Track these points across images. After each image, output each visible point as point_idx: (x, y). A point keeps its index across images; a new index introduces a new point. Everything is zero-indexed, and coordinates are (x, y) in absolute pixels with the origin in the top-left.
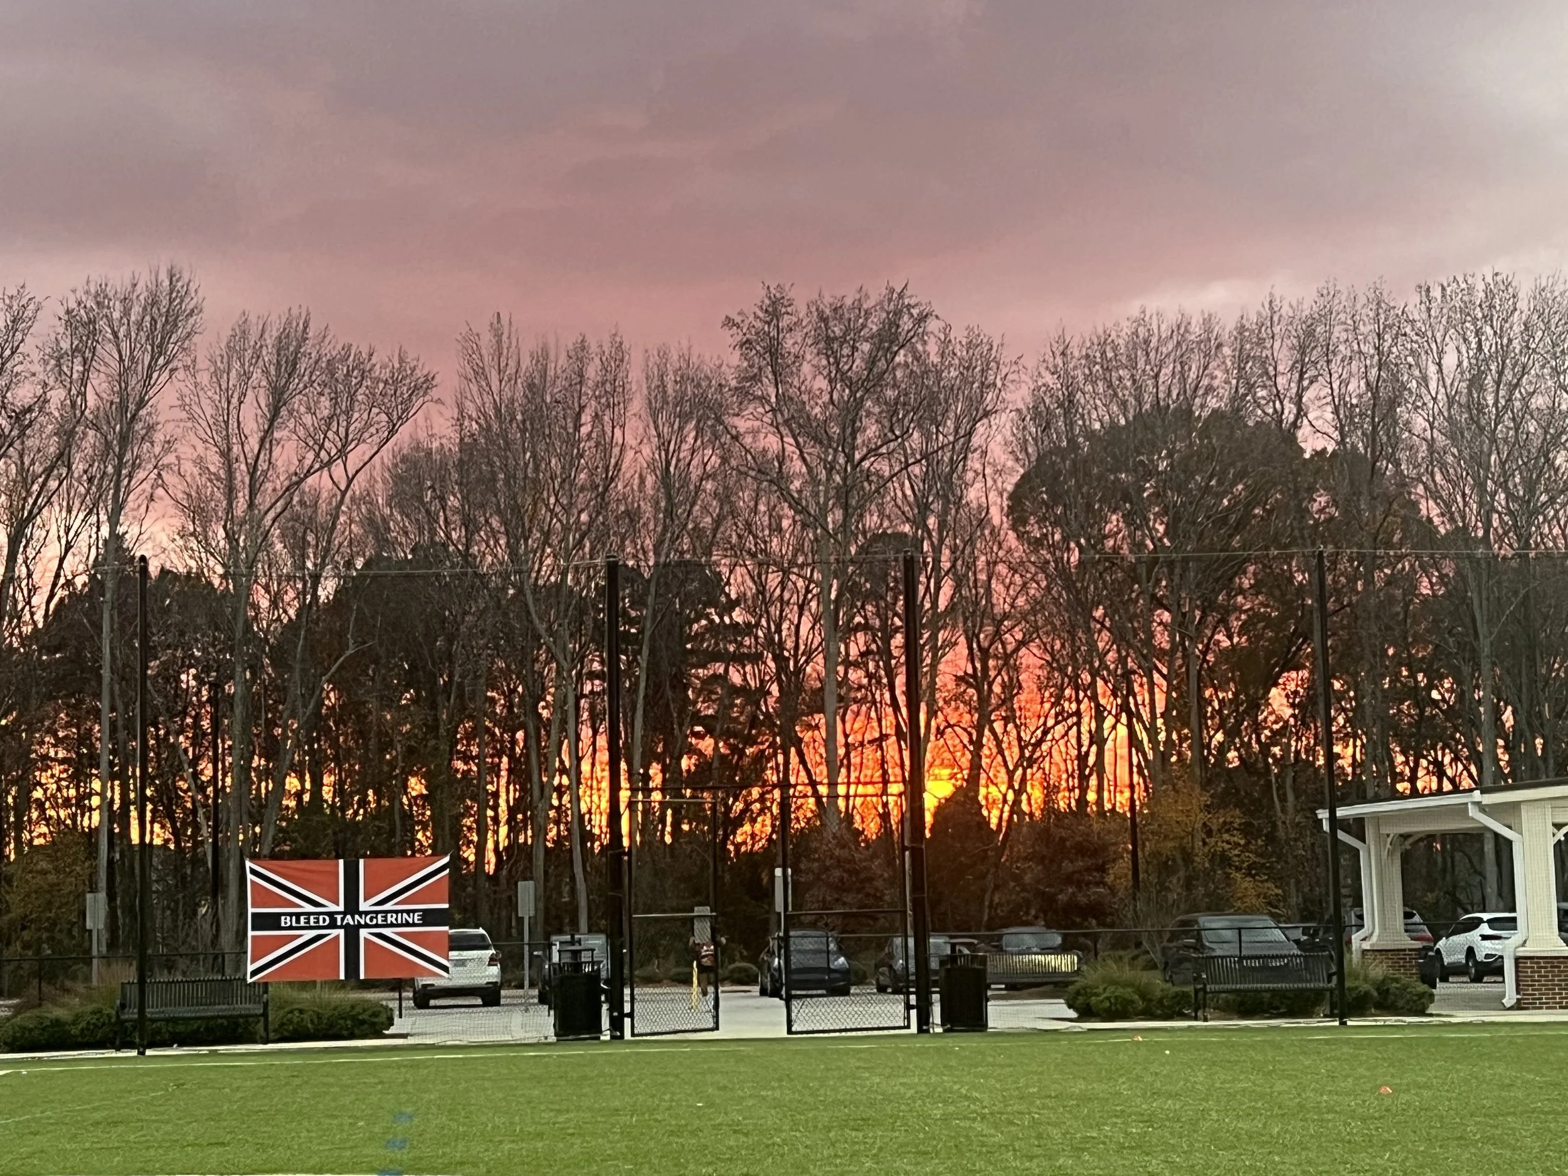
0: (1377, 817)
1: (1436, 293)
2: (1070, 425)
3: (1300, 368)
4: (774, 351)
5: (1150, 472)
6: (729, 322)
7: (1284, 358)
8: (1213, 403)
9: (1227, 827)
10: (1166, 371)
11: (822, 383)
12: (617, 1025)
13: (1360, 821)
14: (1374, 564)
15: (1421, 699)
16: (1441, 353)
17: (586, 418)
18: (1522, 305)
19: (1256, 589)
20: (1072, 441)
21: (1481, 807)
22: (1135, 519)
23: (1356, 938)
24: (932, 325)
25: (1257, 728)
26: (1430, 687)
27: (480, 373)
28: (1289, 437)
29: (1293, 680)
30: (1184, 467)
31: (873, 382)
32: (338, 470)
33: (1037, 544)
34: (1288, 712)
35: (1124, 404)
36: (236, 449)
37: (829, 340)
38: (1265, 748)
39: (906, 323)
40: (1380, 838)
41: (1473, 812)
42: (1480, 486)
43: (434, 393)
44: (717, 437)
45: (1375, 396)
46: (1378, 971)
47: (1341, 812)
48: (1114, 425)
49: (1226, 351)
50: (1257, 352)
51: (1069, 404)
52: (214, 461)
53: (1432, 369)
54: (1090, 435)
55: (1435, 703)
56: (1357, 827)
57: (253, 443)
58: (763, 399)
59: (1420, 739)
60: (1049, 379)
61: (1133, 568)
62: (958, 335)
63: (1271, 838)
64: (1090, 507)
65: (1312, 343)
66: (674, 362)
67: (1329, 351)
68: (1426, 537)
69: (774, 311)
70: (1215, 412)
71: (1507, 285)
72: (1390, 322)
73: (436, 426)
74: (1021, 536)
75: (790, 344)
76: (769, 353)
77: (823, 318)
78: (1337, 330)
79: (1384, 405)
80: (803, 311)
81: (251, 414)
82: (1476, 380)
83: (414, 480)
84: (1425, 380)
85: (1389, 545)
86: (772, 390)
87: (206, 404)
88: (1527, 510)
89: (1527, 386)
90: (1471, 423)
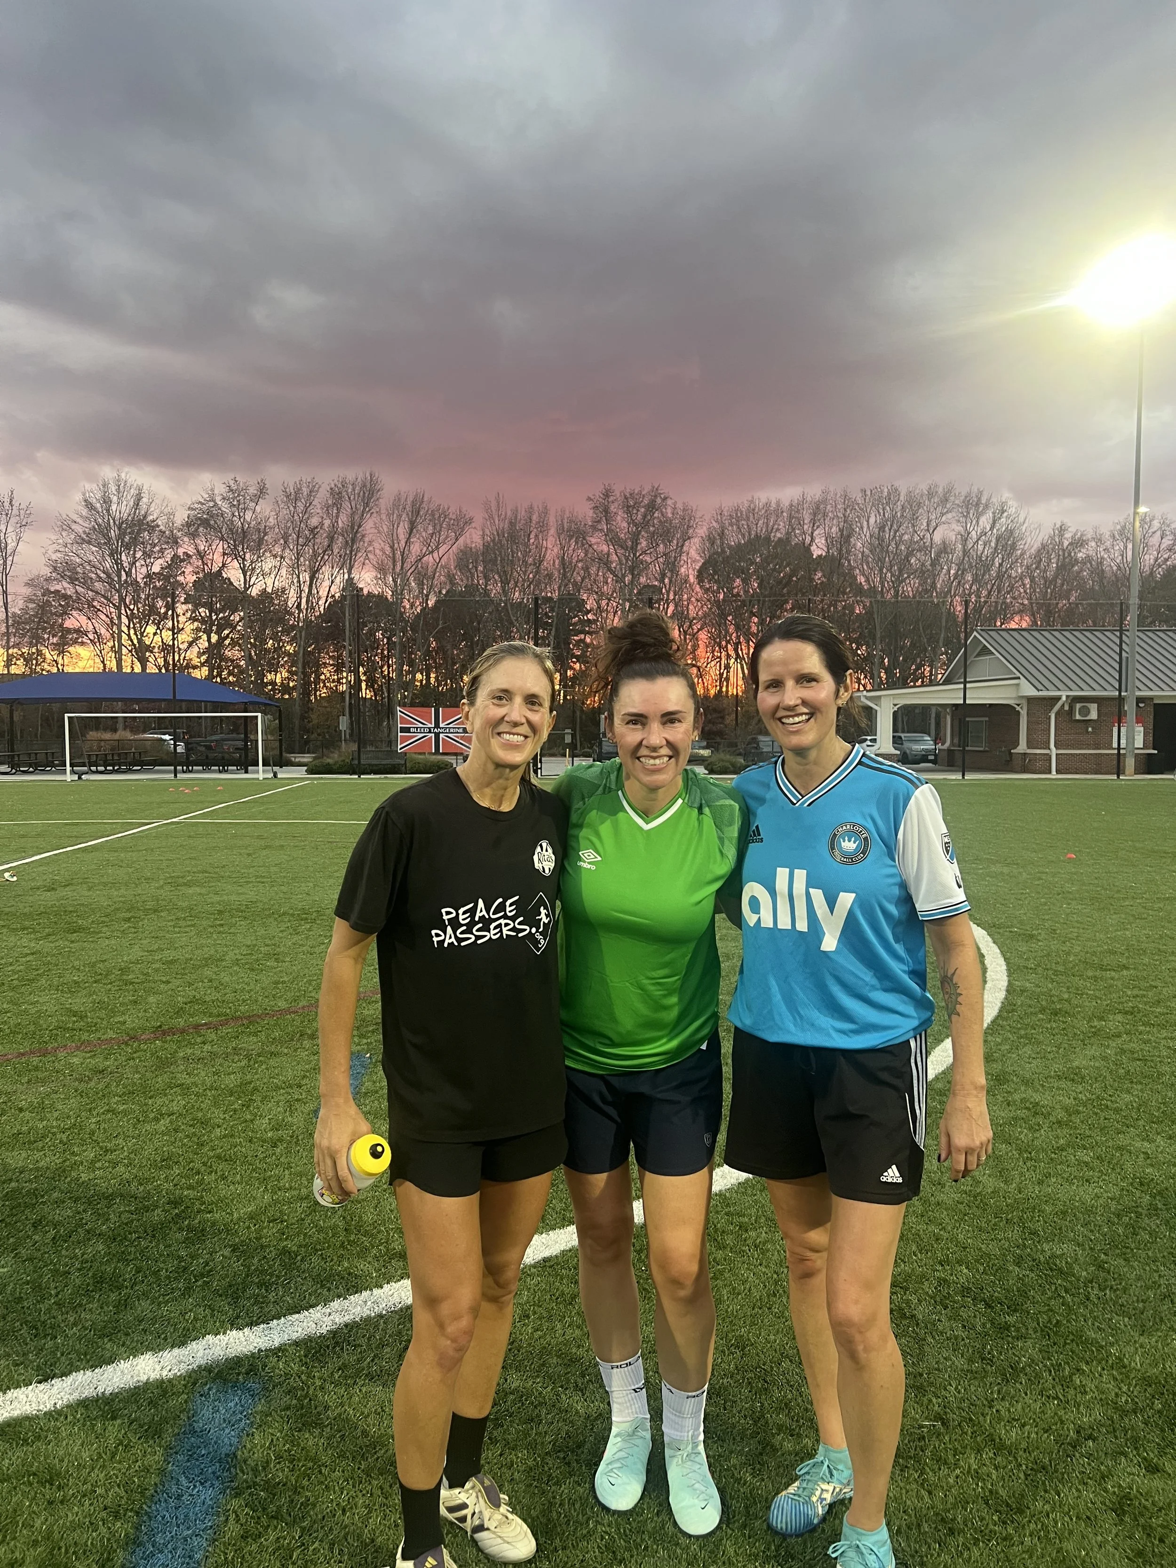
1: (868, 493)
2: (722, 543)
3: (813, 522)
4: (606, 511)
5: (753, 562)
6: (589, 499)
7: (807, 518)
8: (778, 535)
10: (761, 522)
11: (625, 525)
14: (838, 601)
16: (869, 517)
17: (532, 536)
18: (902, 498)
20: (723, 549)
21: (871, 697)
22: (746, 581)
24: (669, 502)
27: (491, 517)
28: (808, 550)
30: (766, 561)
31: (645, 524)
32: (435, 555)
33: (707, 590)
35: (744, 535)
36: (396, 545)
37: (628, 507)
39: (659, 500)
43: (473, 525)
44: (583, 545)
45: (842, 535)
48: (740, 543)
49: (785, 514)
50: (796, 515)
51: (722, 535)
52: (388, 550)
53: (865, 523)
54: (730, 547)
57: (403, 543)
58: (602, 530)
60: (715, 524)
61: (744, 600)
64: (729, 576)
65: (818, 512)
66: (567, 514)
67: (825, 515)
68: (859, 590)
69: (607, 494)
70: (780, 539)
71: (896, 490)
72: (849, 504)
73: (474, 538)
74: (701, 587)
75: (613, 508)
76: (604, 511)
77: (626, 498)
78: (829, 507)
79: (845, 537)
80: (618, 495)
81: (402, 531)
82: (882, 528)
83: (465, 559)
84: (862, 528)
85: (844, 593)
86: (605, 527)
87: (384, 527)
88: (899, 580)
89: (902, 531)
90: (879, 545)
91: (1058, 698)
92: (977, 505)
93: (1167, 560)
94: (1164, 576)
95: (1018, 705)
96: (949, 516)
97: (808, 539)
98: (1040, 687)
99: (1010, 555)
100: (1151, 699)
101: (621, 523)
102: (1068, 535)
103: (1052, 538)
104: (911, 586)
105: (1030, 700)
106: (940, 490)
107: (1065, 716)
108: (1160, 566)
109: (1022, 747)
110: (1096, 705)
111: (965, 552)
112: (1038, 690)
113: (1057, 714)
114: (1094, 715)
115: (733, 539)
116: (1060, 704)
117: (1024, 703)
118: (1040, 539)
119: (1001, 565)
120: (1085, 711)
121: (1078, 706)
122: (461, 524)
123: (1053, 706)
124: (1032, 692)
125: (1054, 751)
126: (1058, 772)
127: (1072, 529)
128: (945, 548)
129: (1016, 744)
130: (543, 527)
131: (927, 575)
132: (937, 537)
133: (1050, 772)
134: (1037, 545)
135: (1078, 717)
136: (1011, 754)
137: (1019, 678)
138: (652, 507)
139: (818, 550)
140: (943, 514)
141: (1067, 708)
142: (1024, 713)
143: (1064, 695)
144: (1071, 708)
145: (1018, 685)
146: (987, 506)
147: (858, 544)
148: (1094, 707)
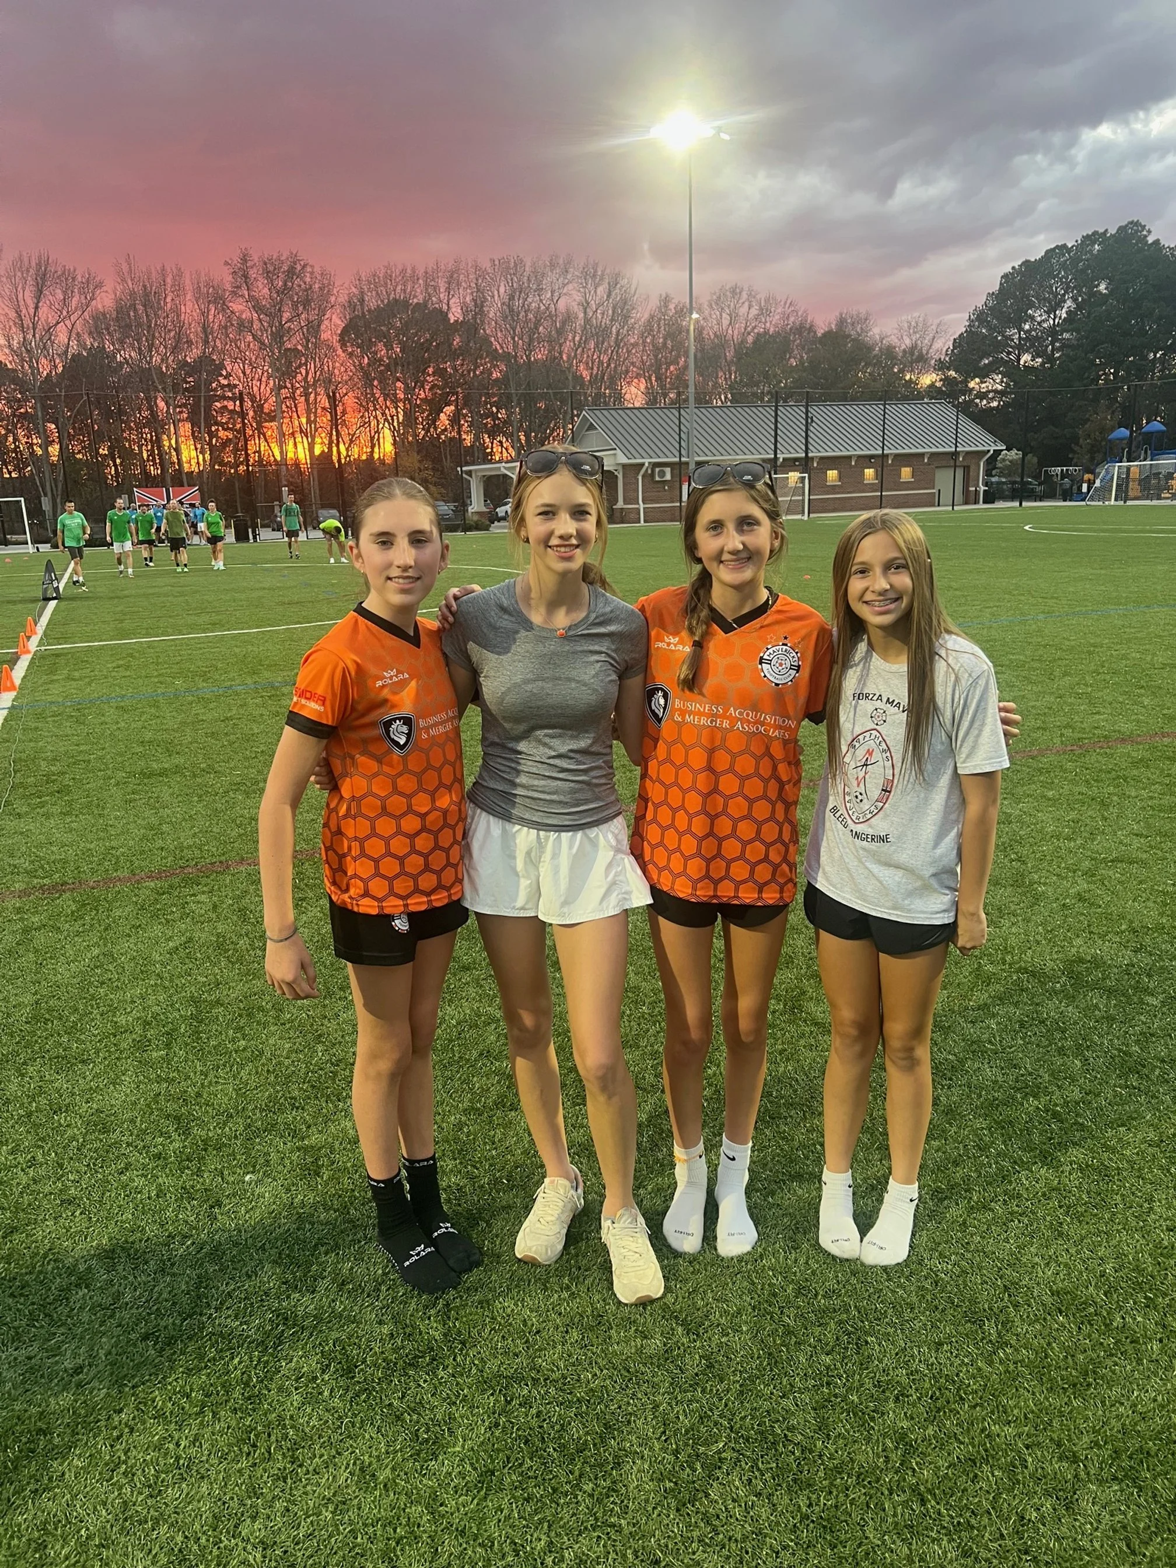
0: (476, 471)
1: (497, 262)
2: (363, 309)
3: (448, 290)
4: (246, 276)
5: (393, 327)
6: (226, 263)
7: (442, 285)
8: (415, 301)
9: (427, 469)
10: (399, 288)
11: (266, 291)
12: (255, 538)
13: (470, 471)
14: (476, 367)
15: (495, 417)
16: (499, 286)
17: (169, 299)
18: (527, 269)
19: (434, 373)
20: (363, 313)
21: (505, 468)
22: (389, 346)
23: (470, 508)
24: (309, 269)
25: (436, 429)
26: (498, 411)
27: (124, 280)
28: (445, 316)
29: (449, 409)
30: (406, 325)
31: (285, 291)
32: (68, 322)
33: (351, 355)
34: (447, 422)
35: (382, 301)
36: (24, 311)
37: (268, 272)
38: (439, 437)
39: (299, 267)
40: (477, 476)
41: (502, 469)
42: (513, 338)
43: (104, 288)
44: (223, 309)
45: (476, 304)
46: (476, 518)
47: (464, 469)
48: (378, 306)
49: (421, 281)
50: (432, 283)
51: (362, 301)
52: (13, 315)
53: (496, 293)
54: (369, 311)
55: (499, 419)
56: (469, 473)
57: (32, 306)
58: (243, 296)
59: (495, 432)
60: (354, 290)
61: (388, 365)
62: (317, 270)
63: (442, 472)
64: (370, 340)
65: (452, 281)
66: (203, 279)
67: (459, 284)
68: (494, 356)
69: (244, 259)
70: (417, 304)
71: (522, 261)
72: (481, 273)
73: (105, 301)
74: (344, 351)
75: (252, 273)
76: (243, 276)
77: (265, 264)
78: (462, 276)
79: (479, 305)
80: (256, 259)
81: (28, 296)
82: (512, 298)
83: (99, 325)
84: (493, 297)
85: (481, 358)
86: (246, 293)
87: (7, 290)
88: (529, 348)
89: (530, 300)
90: (510, 313)
91: (643, 465)
92: (594, 276)
93: (754, 328)
94: (754, 343)
95: (616, 471)
96: (570, 287)
97: (445, 307)
98: (630, 456)
99: (626, 322)
101: (262, 290)
102: (672, 306)
103: (660, 308)
104: (540, 354)
105: (624, 466)
106: (561, 262)
107: (649, 477)
108: (749, 334)
109: (620, 504)
111: (587, 321)
112: (629, 459)
113: (643, 476)
114: (668, 477)
115: (372, 302)
116: (644, 468)
117: (620, 468)
118: (649, 308)
119: (618, 333)
120: (662, 474)
121: (657, 470)
122: (91, 286)
123: (639, 470)
124: (625, 461)
125: (642, 506)
126: (645, 521)
127: (676, 301)
128: (569, 318)
129: (617, 501)
130: (179, 289)
131: (554, 341)
132: (562, 305)
133: (640, 522)
134: (646, 316)
135: (657, 479)
136: (613, 509)
137: (617, 449)
138: (291, 273)
139: (455, 314)
140: (564, 285)
141: (649, 471)
142: (620, 477)
143: (647, 461)
144: (653, 471)
145: (615, 455)
146: (602, 279)
147: (492, 311)
148: (668, 470)
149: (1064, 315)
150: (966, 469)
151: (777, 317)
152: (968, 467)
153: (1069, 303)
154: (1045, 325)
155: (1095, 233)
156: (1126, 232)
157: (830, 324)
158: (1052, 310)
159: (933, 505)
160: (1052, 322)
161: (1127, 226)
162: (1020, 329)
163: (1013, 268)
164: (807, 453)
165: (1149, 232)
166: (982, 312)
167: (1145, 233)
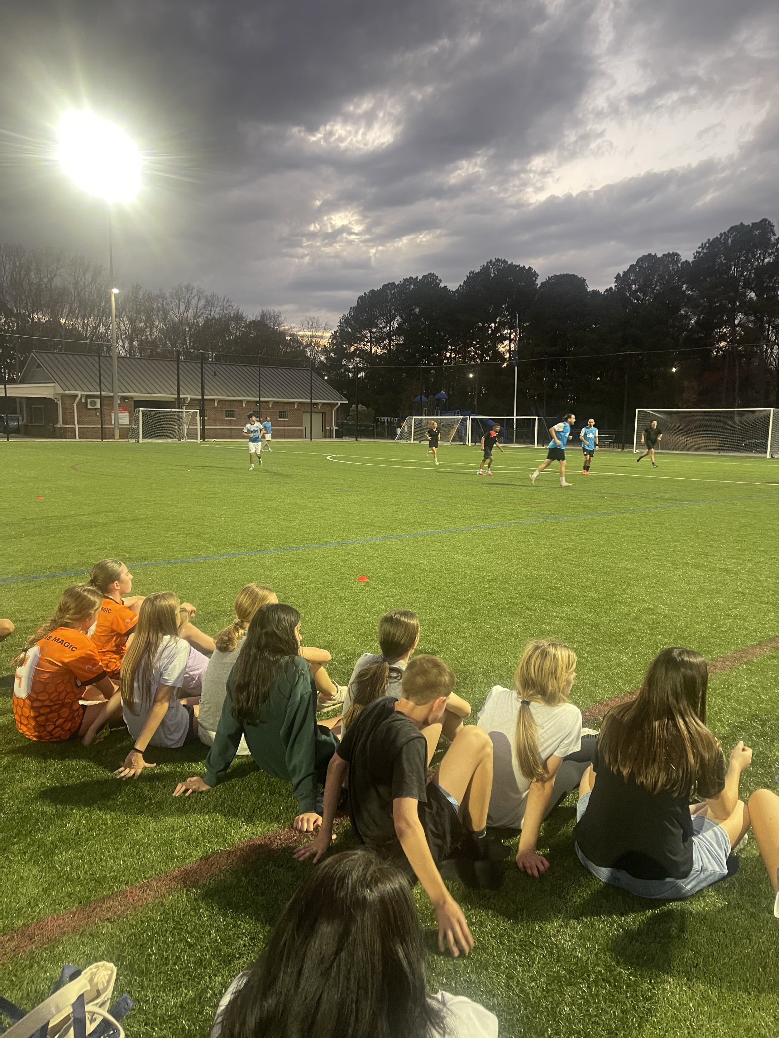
91: (77, 396)
93: (203, 314)
95: (56, 399)
98: (67, 389)
100: (132, 398)
105: (63, 396)
107: (83, 406)
109: (60, 424)
110: (99, 400)
112: (64, 390)
113: (78, 405)
114: (98, 406)
116: (78, 399)
117: (59, 398)
120: (94, 404)
121: (89, 400)
123: (74, 400)
124: (61, 392)
125: (77, 426)
126: (80, 438)
129: (57, 422)
133: (75, 438)
135: (89, 407)
136: (54, 427)
137: (54, 383)
140: (58, 269)
141: (83, 401)
142: (60, 403)
143: (79, 393)
144: (86, 401)
145: (55, 387)
148: (98, 401)
149: (396, 325)
150: (324, 414)
151: (218, 308)
152: (325, 413)
153: (398, 318)
154: (385, 330)
155: (411, 278)
156: (428, 279)
157: (256, 316)
158: (389, 322)
159: (302, 438)
160: (388, 328)
161: (427, 275)
162: (371, 332)
163: (365, 293)
164: (203, 396)
165: (440, 281)
166: (347, 318)
167: (438, 281)
